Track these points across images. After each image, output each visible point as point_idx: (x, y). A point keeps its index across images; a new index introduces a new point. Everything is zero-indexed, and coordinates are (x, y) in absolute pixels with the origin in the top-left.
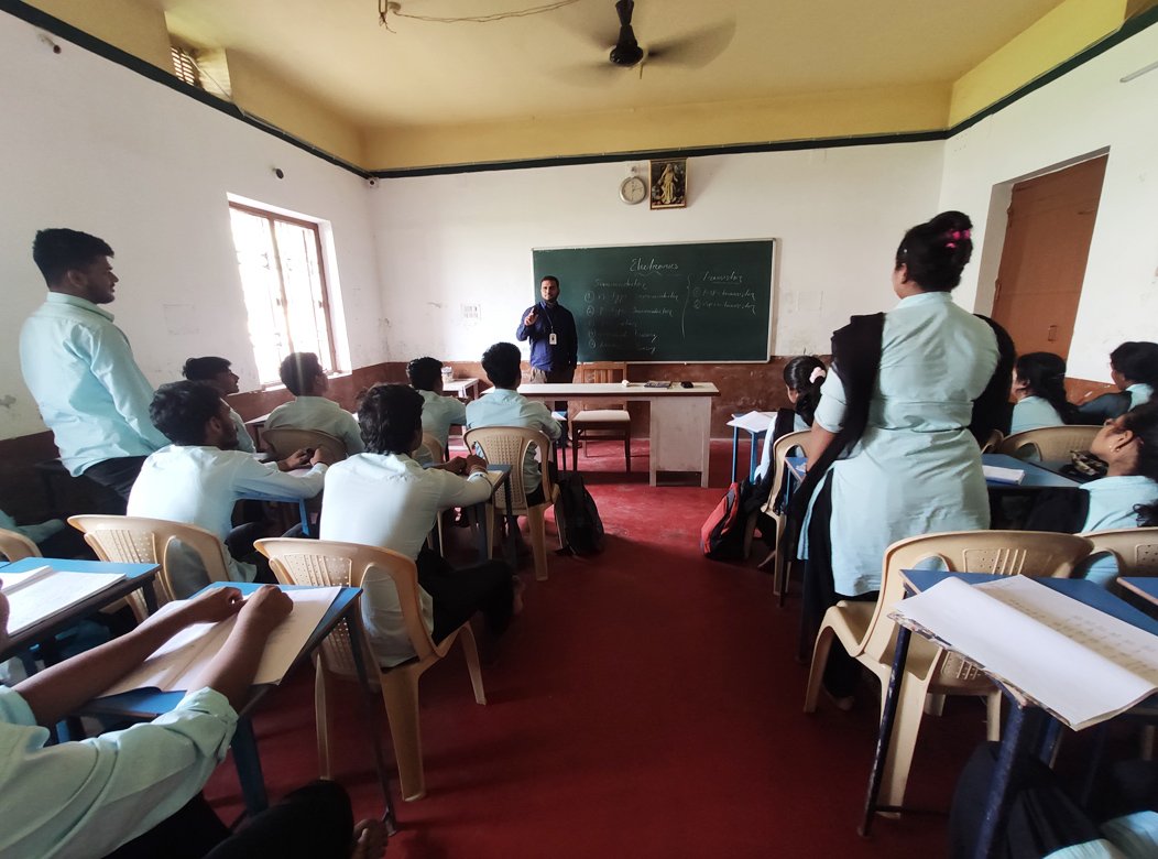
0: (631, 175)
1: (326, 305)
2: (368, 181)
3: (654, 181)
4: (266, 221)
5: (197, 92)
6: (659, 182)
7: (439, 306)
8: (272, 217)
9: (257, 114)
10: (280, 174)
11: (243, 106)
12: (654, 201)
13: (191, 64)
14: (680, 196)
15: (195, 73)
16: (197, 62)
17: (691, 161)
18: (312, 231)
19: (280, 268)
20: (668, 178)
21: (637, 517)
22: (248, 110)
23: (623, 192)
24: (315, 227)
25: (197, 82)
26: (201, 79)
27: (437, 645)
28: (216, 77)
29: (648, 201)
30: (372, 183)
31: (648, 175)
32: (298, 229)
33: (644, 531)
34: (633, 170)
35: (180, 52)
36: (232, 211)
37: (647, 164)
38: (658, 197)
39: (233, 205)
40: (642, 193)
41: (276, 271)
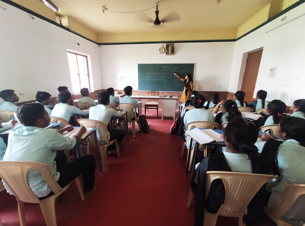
0: (161, 47)
1: (88, 75)
2: (99, 46)
3: (167, 48)
4: (75, 55)
5: (61, 26)
6: (168, 49)
7: (115, 76)
8: (76, 54)
9: (74, 30)
10: (79, 44)
11: (71, 29)
12: (167, 53)
13: (59, 19)
14: (173, 52)
15: (60, 21)
16: (61, 18)
17: (175, 44)
18: (85, 58)
19: (78, 66)
20: (170, 48)
21: (158, 126)
22: (72, 30)
23: (160, 51)
24: (86, 57)
25: (61, 23)
26: (61, 22)
27: (110, 142)
28: (65, 22)
29: (165, 53)
30: (100, 46)
31: (165, 47)
32: (82, 57)
33: (158, 128)
34: (162, 46)
35: (57, 16)
36: (68, 53)
37: (165, 44)
38: (168, 52)
39: (68, 52)
40: (164, 51)
41: (77, 67)
